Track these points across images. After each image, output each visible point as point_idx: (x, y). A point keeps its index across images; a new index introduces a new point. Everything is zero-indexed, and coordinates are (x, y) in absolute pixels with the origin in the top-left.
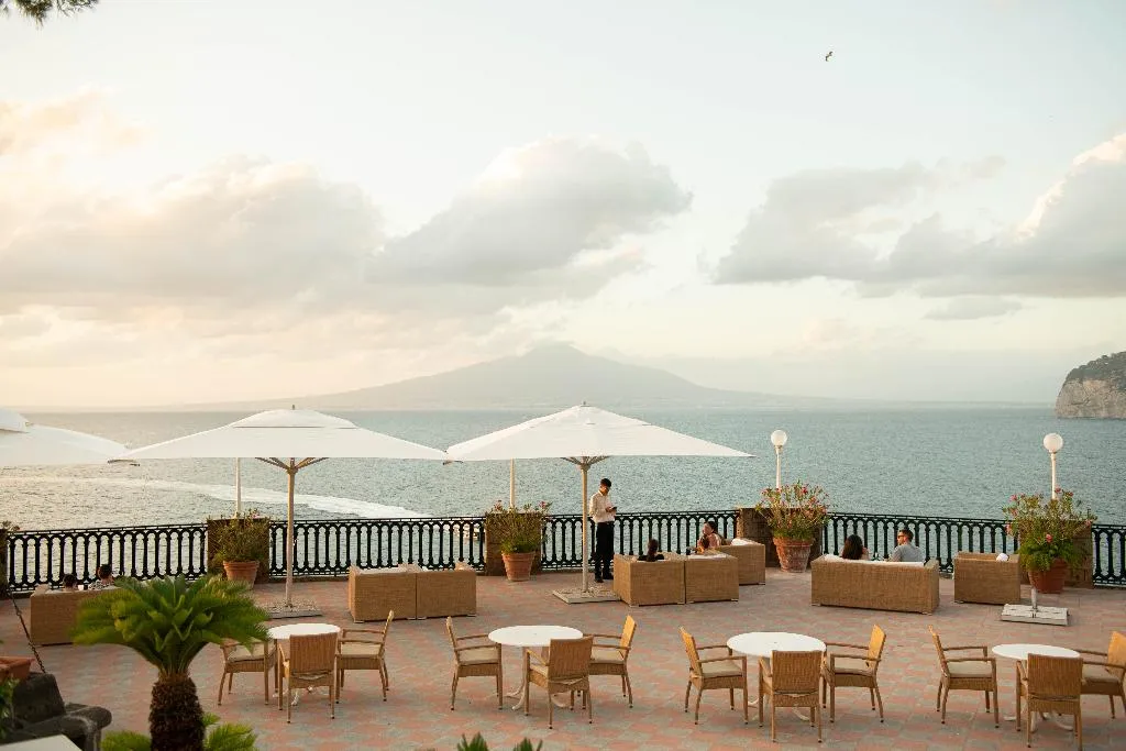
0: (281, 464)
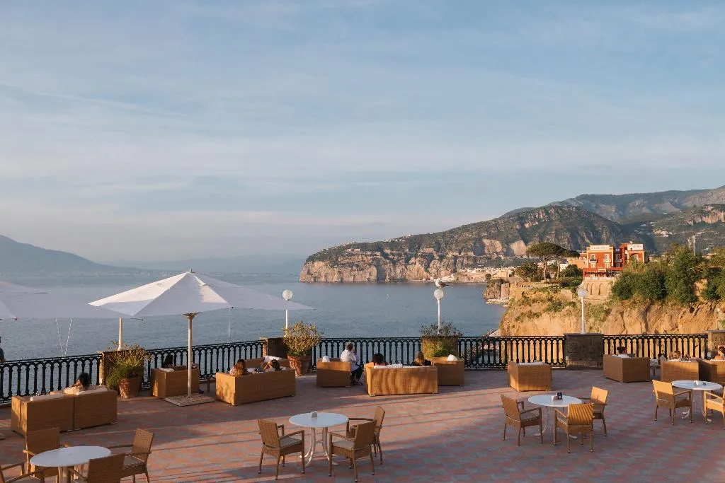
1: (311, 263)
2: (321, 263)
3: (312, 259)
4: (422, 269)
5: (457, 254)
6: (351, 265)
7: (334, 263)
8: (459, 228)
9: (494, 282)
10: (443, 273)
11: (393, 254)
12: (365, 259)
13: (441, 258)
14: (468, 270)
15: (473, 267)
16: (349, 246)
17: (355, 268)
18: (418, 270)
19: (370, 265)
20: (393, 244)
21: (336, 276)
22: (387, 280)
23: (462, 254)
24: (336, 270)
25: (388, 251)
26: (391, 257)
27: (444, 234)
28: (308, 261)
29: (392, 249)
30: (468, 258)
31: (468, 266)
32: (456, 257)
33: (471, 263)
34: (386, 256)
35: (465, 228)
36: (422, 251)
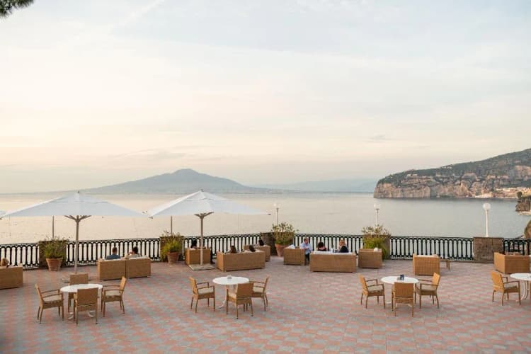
0: (73, 218)
1: (381, 184)
2: (389, 185)
3: (382, 182)
4: (466, 188)
5: (494, 177)
6: (411, 185)
7: (399, 185)
8: (496, 158)
9: (525, 198)
10: (482, 191)
11: (443, 178)
12: (421, 181)
13: (481, 181)
14: (504, 189)
15: (507, 186)
16: (408, 172)
17: (413, 188)
18: (462, 189)
19: (425, 185)
20: (442, 170)
21: (400, 193)
22: (438, 197)
23: (498, 177)
24: (400, 189)
25: (438, 176)
26: (441, 180)
27: (483, 162)
28: (379, 183)
29: (442, 174)
30: (504, 180)
31: (503, 186)
32: (493, 180)
33: (505, 183)
34: (437, 179)
35: (500, 157)
36: (465, 175)
